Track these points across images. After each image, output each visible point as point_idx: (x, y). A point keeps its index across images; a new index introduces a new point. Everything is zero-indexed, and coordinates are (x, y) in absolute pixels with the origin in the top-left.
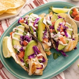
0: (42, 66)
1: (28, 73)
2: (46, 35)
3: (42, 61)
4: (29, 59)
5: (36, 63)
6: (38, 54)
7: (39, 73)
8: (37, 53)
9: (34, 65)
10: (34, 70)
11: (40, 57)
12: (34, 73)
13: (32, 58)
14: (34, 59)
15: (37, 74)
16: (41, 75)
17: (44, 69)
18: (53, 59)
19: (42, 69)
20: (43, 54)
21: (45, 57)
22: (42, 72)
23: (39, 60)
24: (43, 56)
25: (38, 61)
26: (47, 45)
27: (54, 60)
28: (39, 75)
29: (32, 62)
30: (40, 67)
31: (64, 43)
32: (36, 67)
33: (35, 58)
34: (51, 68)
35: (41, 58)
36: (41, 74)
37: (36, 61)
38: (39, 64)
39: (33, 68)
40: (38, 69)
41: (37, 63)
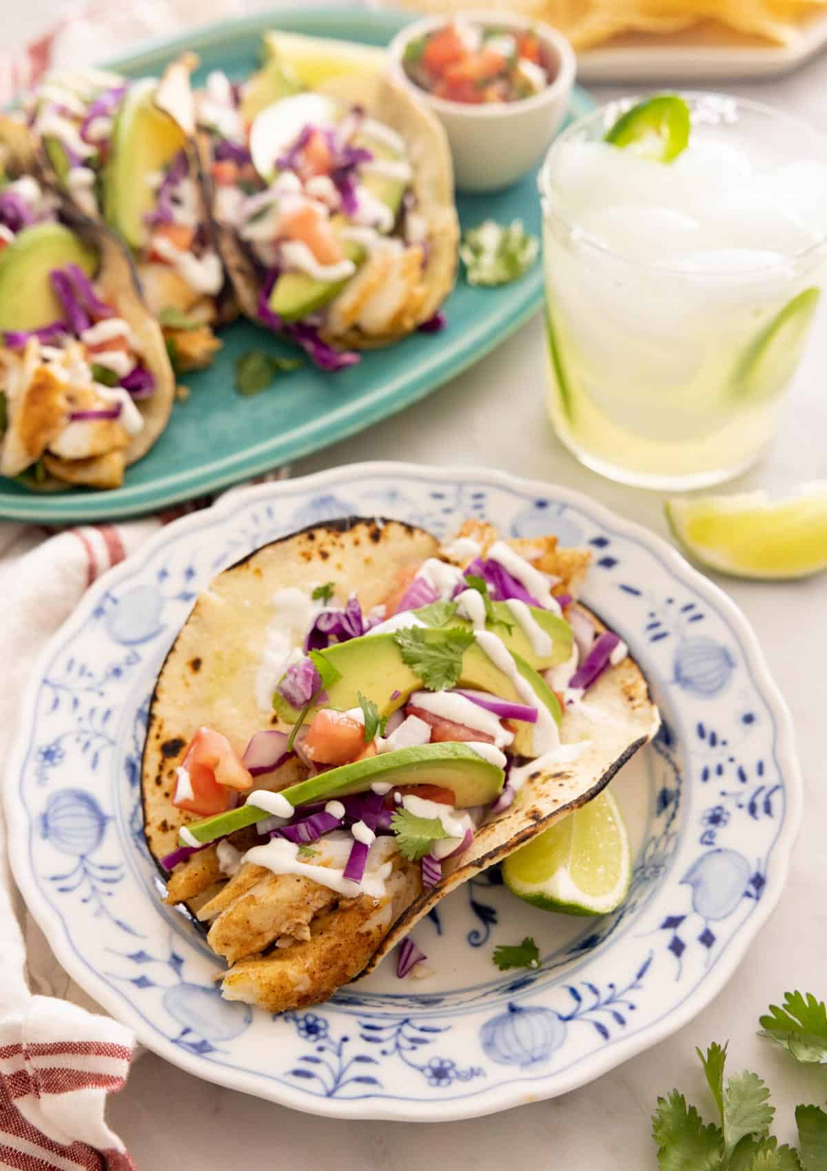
2: (176, 201)
3: (124, 378)
6: (92, 322)
7: (86, 450)
8: (81, 322)
9: (42, 388)
10: (46, 425)
12: (49, 452)
14: (53, 353)
20: (134, 329)
23: (98, 363)
24: (136, 342)
26: (180, 278)
31: (324, 259)
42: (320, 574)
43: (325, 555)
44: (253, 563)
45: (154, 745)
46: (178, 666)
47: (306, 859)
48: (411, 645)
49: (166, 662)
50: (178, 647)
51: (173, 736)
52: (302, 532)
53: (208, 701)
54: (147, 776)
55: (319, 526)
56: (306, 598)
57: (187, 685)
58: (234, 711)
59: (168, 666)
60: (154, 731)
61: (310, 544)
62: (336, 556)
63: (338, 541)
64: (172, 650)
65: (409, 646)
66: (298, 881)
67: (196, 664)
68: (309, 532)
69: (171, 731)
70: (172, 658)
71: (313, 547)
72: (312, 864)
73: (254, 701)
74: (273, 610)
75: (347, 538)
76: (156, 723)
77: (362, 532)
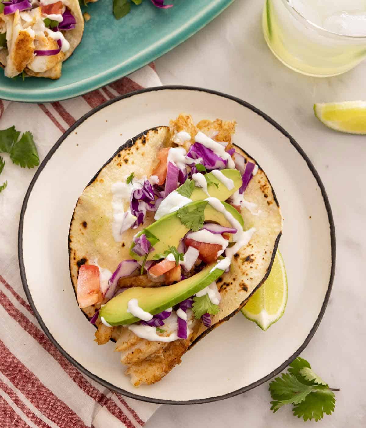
0: (59, 42)
1: (4, 67)
3: (60, 24)
4: (5, 14)
5: (32, 33)
7: (45, 69)
9: (23, 40)
10: (26, 58)
11: (53, 9)
12: (27, 68)
13: (17, 12)
14: (26, 17)
15: (38, 73)
16: (56, 80)
17: (68, 55)
18: (112, 17)
19: (60, 55)
21: (73, 9)
22: (59, 67)
23: (48, 19)
24: (67, 5)
25: (43, 25)
27: (115, 21)
28: (46, 76)
29: (19, 28)
30: (49, 47)
32: (32, 46)
33: (31, 10)
34: (95, 52)
35: (56, 13)
36: (53, 75)
37: (32, 25)
38: (44, 35)
39: (20, 52)
40: (39, 53)
41: (36, 30)
42: (127, 170)
43: (126, 161)
44: (99, 178)
45: (73, 262)
46: (77, 225)
47: (161, 334)
48: (184, 216)
49: (71, 224)
50: (75, 217)
51: (81, 258)
52: (115, 155)
53: (93, 240)
54: (74, 276)
55: (121, 149)
56: (124, 184)
57: (83, 234)
58: (105, 244)
59: (73, 226)
60: (72, 256)
61: (120, 159)
62: (130, 159)
63: (130, 152)
64: (73, 219)
65: (183, 217)
66: (159, 344)
67: (85, 224)
68: (118, 154)
69: (80, 255)
70: (74, 223)
71: (121, 160)
72: (164, 336)
73: (113, 238)
74: (111, 194)
75: (133, 149)
76: (73, 252)
77: (139, 142)
